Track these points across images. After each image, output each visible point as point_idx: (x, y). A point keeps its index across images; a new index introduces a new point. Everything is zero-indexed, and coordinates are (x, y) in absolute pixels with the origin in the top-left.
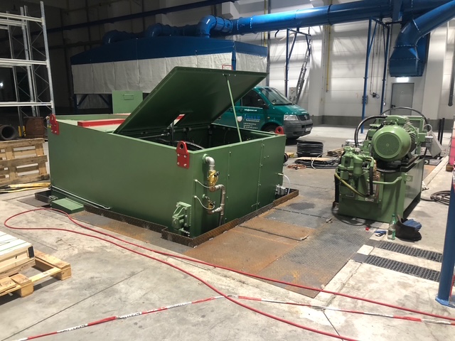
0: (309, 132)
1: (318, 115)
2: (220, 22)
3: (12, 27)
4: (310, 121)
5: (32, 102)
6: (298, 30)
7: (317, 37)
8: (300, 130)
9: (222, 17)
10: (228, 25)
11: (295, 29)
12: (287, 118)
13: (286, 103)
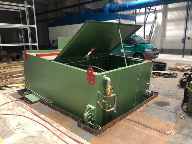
0: (157, 57)
1: (159, 48)
2: (113, 6)
3: (21, 10)
4: (158, 52)
5: (29, 44)
6: (150, 8)
7: (160, 11)
8: (153, 56)
9: (114, 4)
10: (117, 7)
11: (149, 8)
12: (146, 50)
13: (145, 43)
